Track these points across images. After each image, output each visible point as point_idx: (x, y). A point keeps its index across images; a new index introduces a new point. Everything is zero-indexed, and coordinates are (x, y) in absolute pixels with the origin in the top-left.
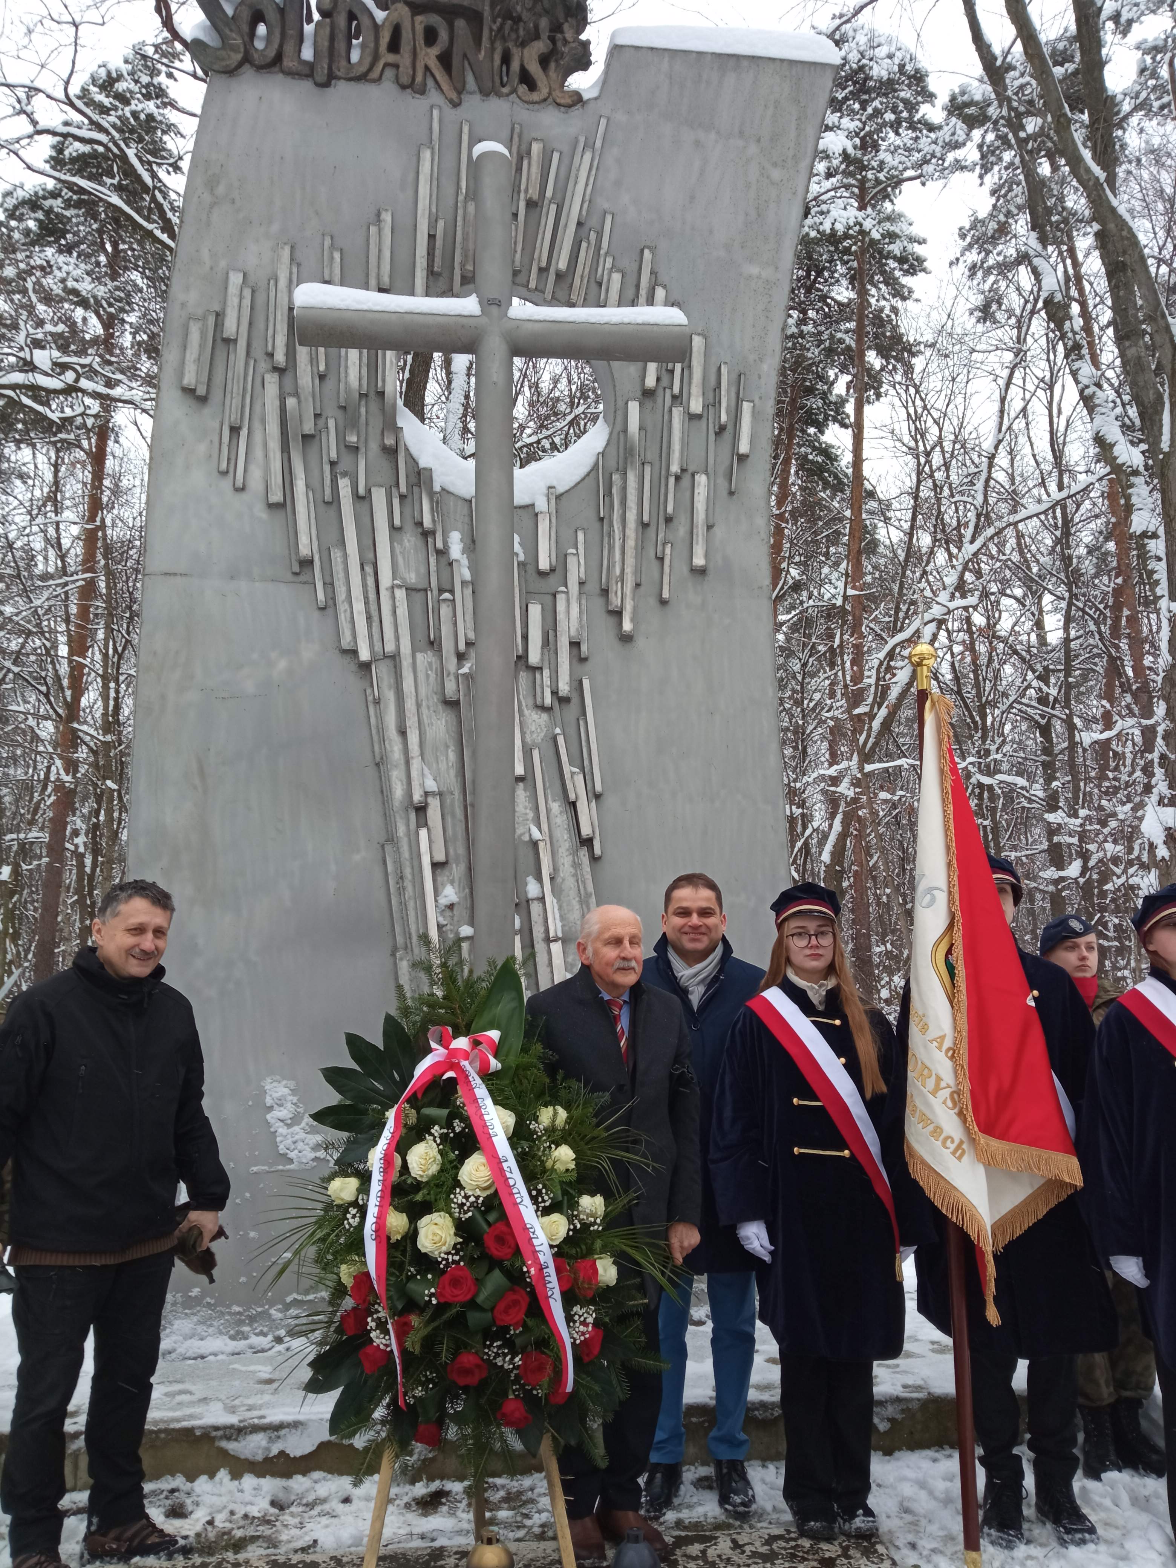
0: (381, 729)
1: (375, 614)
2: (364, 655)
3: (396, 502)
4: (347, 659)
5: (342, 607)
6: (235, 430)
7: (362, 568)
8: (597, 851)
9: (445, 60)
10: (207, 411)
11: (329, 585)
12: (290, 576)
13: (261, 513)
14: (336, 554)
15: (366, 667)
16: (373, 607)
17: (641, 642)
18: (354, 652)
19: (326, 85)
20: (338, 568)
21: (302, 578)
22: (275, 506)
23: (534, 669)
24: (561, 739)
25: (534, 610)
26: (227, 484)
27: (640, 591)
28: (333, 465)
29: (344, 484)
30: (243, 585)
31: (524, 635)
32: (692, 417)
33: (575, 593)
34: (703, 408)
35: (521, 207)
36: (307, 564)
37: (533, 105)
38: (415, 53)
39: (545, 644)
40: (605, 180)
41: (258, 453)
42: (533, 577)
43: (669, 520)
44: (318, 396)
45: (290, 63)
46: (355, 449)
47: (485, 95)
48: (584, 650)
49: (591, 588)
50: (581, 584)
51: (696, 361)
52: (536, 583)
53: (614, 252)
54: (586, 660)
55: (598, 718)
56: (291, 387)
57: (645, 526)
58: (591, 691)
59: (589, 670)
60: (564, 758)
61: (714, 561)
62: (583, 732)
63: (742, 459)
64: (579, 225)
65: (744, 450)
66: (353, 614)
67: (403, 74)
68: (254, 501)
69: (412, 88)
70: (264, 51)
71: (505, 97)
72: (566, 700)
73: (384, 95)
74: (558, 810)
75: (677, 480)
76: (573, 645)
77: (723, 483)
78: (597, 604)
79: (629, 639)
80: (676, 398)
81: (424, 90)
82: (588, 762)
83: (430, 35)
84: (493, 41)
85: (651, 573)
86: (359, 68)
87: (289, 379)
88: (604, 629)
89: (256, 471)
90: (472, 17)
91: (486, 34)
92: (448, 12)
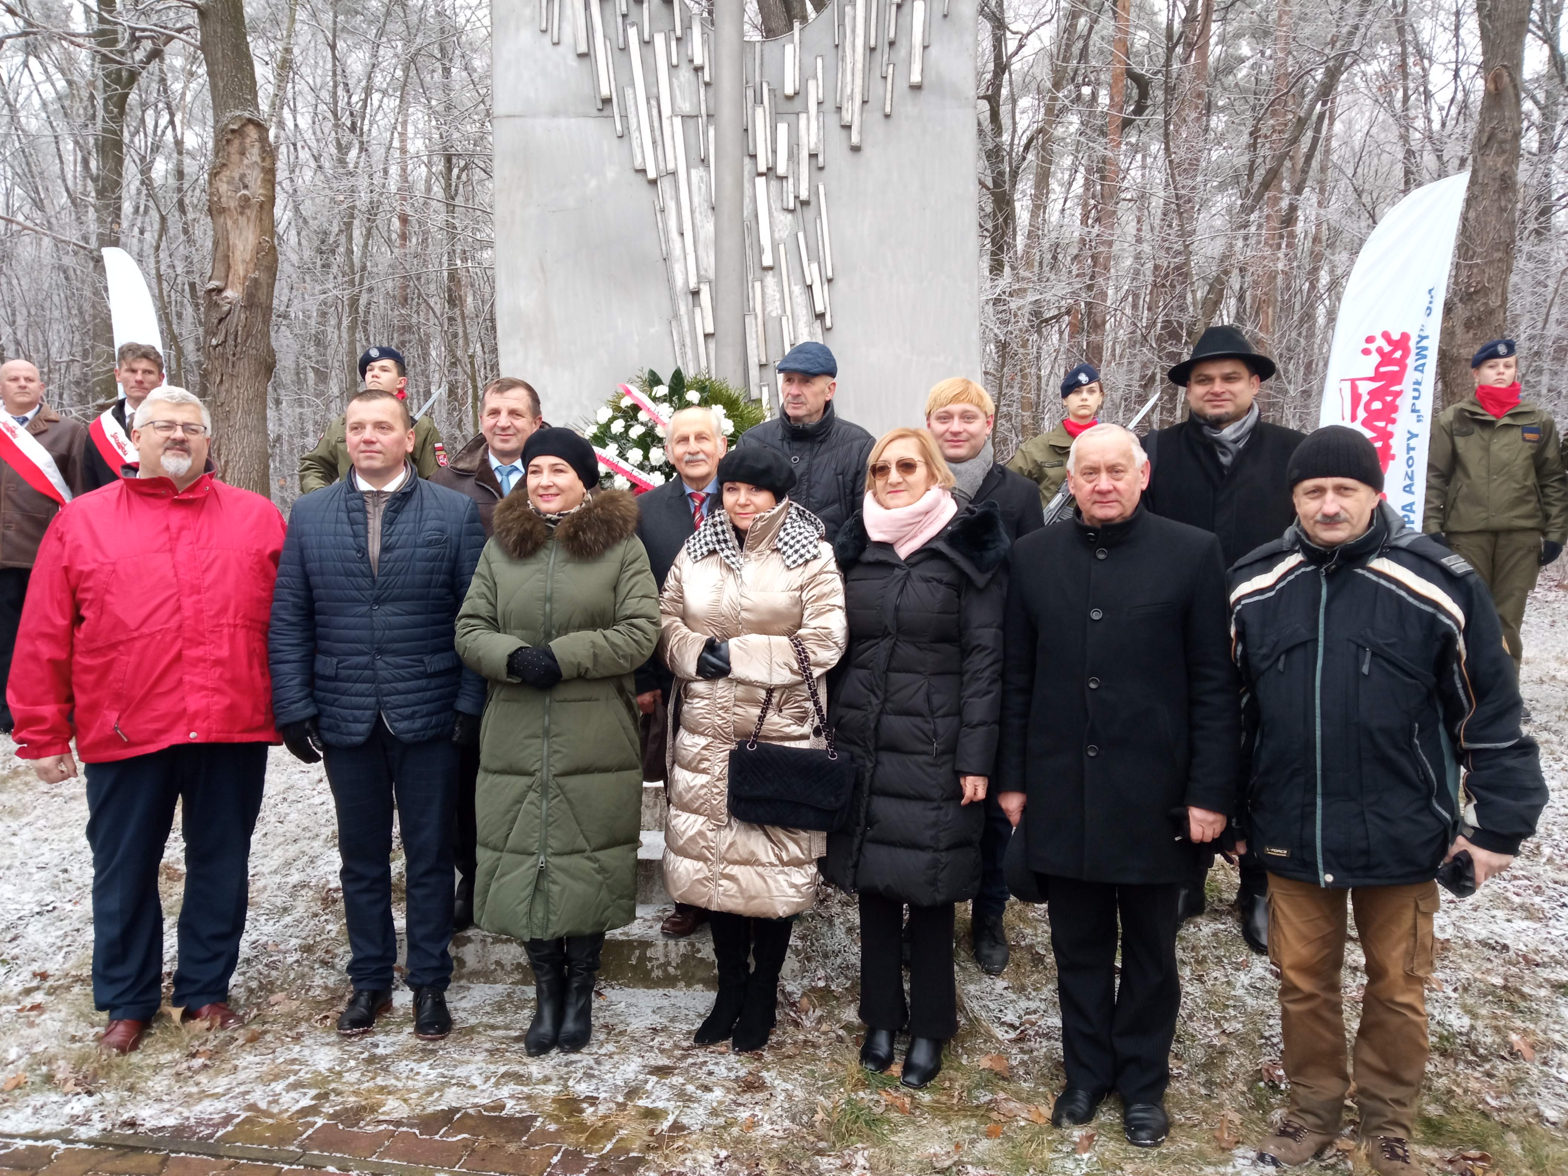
0: (666, 232)
1: (659, 139)
2: (652, 174)
3: (674, 43)
4: (640, 176)
5: (635, 135)
7: (648, 102)
8: (828, 324)
11: (624, 117)
12: (596, 113)
13: (573, 61)
14: (629, 92)
15: (653, 182)
16: (658, 133)
17: (867, 151)
18: (644, 171)
20: (630, 103)
21: (605, 113)
22: (582, 56)
23: (782, 178)
24: (801, 235)
25: (782, 128)
26: (546, 40)
27: (866, 107)
28: (624, 16)
29: (632, 32)
30: (562, 122)
31: (774, 152)
33: (813, 112)
36: (607, 102)
39: (789, 156)
41: (568, 12)
42: (781, 100)
43: (892, 44)
46: (640, 2)
48: (821, 161)
49: (828, 106)
50: (820, 104)
52: (784, 106)
54: (823, 168)
55: (832, 216)
57: (872, 50)
58: (825, 195)
59: (825, 177)
60: (803, 251)
61: (929, 76)
62: (819, 229)
66: (642, 140)
68: (568, 52)
72: (806, 203)
74: (799, 291)
75: (898, 7)
76: (812, 157)
77: (939, 7)
78: (832, 120)
79: (858, 149)
82: (822, 253)
85: (877, 90)
88: (838, 141)
89: (568, 28)
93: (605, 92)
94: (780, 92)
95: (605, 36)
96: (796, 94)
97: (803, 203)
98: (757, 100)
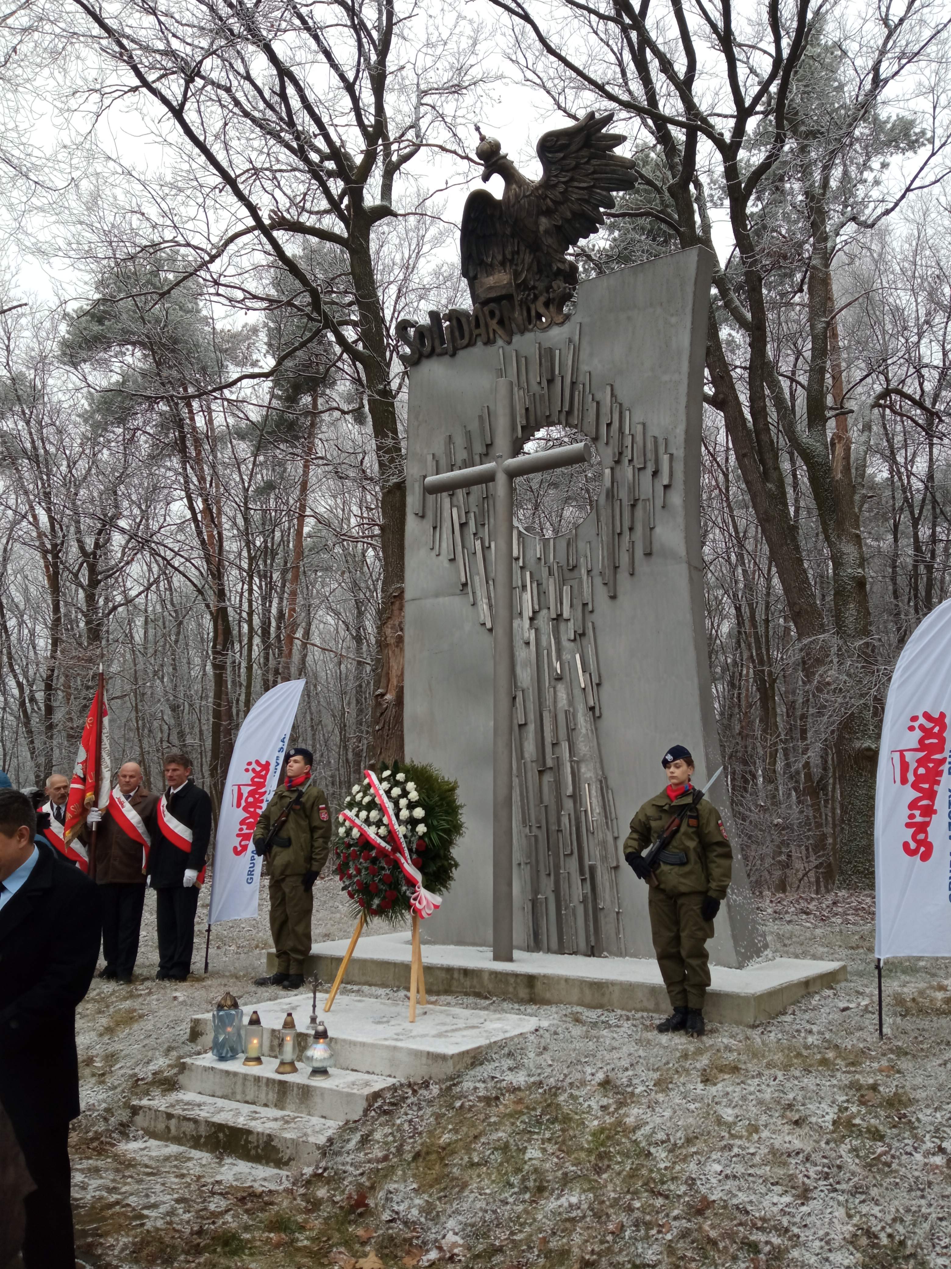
2: (489, 625)
4: (483, 628)
5: (479, 603)
6: (435, 528)
7: (487, 582)
8: (597, 714)
9: (501, 323)
10: (425, 521)
11: (474, 593)
12: (459, 592)
13: (446, 564)
14: (477, 579)
15: (491, 630)
17: (621, 597)
18: (484, 624)
19: (453, 355)
20: (477, 584)
21: (463, 592)
22: (451, 560)
23: (568, 620)
24: (578, 656)
25: (566, 589)
26: (434, 553)
27: (619, 570)
28: (475, 534)
29: (478, 543)
30: (441, 600)
31: (561, 603)
32: (640, 469)
33: (585, 577)
34: (645, 463)
35: (545, 384)
36: (465, 585)
37: (546, 329)
38: (487, 326)
39: (571, 606)
40: (584, 355)
41: (444, 536)
42: (566, 572)
43: (631, 529)
44: (466, 504)
45: (438, 350)
46: (483, 525)
47: (522, 333)
48: (590, 607)
49: (595, 572)
50: (589, 572)
51: (639, 438)
52: (568, 575)
53: (593, 391)
54: (592, 612)
55: (599, 642)
56: (455, 502)
57: (619, 534)
58: (594, 628)
59: (594, 617)
60: (579, 666)
61: (656, 547)
62: (590, 651)
63: (666, 487)
64: (573, 384)
65: (666, 482)
66: (483, 606)
67: (484, 337)
68: (444, 559)
69: (489, 342)
70: (427, 349)
71: (532, 330)
72: (583, 635)
73: (478, 350)
74: (578, 693)
75: (633, 506)
76: (585, 605)
77: (659, 502)
78: (598, 581)
79: (613, 597)
80: (630, 461)
81: (494, 342)
82: (593, 667)
83: (492, 314)
84: (521, 306)
85: (624, 559)
86: (465, 341)
87: (455, 499)
88: (602, 593)
89: (444, 545)
90: (509, 297)
91: (516, 303)
92: (497, 300)
93: (463, 580)
94: (565, 567)
95: (463, 547)
96: (574, 567)
97: (580, 635)
98: (550, 574)
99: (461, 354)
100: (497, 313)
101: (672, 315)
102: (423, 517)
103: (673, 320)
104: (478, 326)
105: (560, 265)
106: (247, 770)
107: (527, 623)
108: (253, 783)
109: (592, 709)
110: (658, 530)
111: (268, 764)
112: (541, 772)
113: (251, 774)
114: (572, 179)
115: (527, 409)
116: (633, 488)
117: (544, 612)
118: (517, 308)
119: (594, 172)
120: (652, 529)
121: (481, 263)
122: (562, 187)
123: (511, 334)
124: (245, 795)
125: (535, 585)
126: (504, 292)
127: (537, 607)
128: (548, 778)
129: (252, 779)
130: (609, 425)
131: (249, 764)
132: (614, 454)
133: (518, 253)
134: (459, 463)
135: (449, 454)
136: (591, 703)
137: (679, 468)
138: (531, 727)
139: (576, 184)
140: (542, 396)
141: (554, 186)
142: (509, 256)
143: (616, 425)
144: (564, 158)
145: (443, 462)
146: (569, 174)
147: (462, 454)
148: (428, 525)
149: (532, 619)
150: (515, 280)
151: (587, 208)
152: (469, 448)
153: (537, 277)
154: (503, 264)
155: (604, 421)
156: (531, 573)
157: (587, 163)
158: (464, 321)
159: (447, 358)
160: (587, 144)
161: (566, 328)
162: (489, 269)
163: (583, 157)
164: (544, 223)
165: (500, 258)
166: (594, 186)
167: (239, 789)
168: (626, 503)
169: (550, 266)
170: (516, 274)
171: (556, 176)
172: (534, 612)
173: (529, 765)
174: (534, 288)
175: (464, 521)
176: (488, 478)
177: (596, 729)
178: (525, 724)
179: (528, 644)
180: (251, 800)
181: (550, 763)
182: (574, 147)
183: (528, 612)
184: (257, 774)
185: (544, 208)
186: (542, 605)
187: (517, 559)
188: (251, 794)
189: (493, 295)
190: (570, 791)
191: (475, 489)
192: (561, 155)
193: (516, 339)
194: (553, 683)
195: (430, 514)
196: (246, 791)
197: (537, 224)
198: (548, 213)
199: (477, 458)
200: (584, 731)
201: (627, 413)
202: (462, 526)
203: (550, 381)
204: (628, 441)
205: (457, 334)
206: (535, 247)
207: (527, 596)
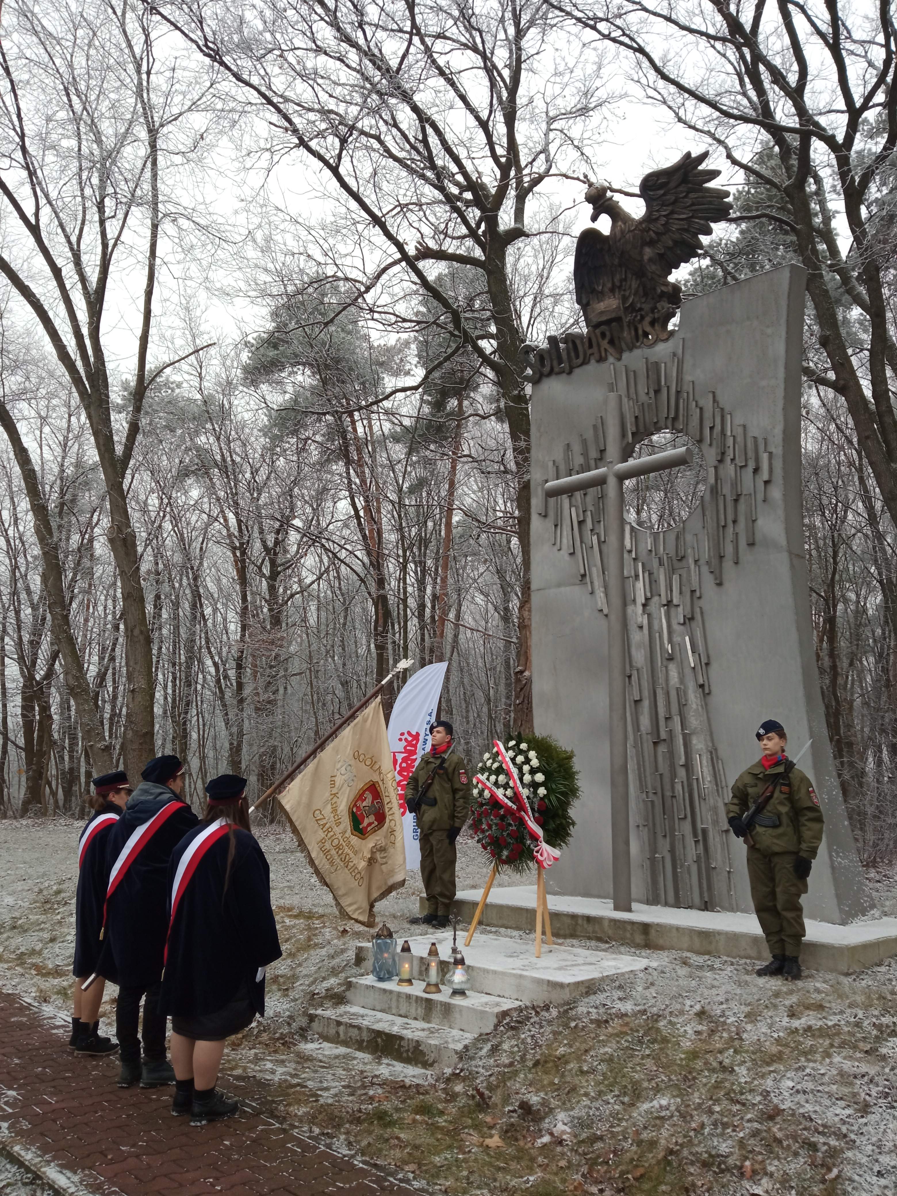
2: (606, 611)
4: (600, 614)
5: (597, 592)
6: (556, 526)
7: (603, 571)
8: (707, 691)
9: (611, 342)
10: (547, 520)
11: (592, 583)
12: (578, 582)
13: (567, 557)
14: (594, 570)
15: (607, 615)
17: (727, 584)
18: (601, 611)
19: (570, 373)
20: (595, 575)
21: (583, 582)
22: (571, 554)
23: (678, 606)
24: (687, 638)
25: (676, 578)
26: (556, 549)
27: (724, 559)
28: (592, 530)
29: (595, 538)
30: (563, 589)
31: (671, 591)
32: (741, 467)
33: (692, 566)
34: (746, 460)
35: (652, 394)
36: (584, 576)
37: (651, 346)
38: (599, 346)
39: (681, 593)
40: (687, 366)
41: (565, 533)
42: (675, 562)
43: (735, 522)
44: (584, 503)
45: (556, 369)
46: (599, 522)
47: (631, 349)
48: (698, 594)
49: (702, 562)
50: (696, 562)
51: (740, 439)
52: (677, 564)
53: (697, 398)
54: (700, 598)
55: (707, 625)
56: (574, 503)
57: (724, 527)
58: (702, 613)
59: (702, 603)
60: (689, 647)
61: (758, 537)
62: (698, 634)
63: (766, 483)
64: (678, 393)
65: (766, 477)
66: (600, 594)
67: (597, 356)
68: (565, 553)
69: (601, 360)
70: (546, 370)
71: (639, 347)
72: (692, 619)
73: (592, 367)
74: (688, 672)
75: (736, 501)
76: (693, 592)
77: (760, 496)
78: (705, 569)
79: (720, 584)
80: (733, 460)
81: (606, 359)
82: (701, 648)
83: (603, 335)
84: (629, 326)
85: (729, 549)
86: (580, 361)
87: (573, 499)
88: (709, 580)
89: (565, 541)
90: (618, 320)
91: (625, 324)
92: (608, 322)
93: (582, 572)
94: (674, 558)
95: (582, 542)
96: (683, 558)
97: (689, 619)
98: (661, 564)
99: (577, 371)
100: (608, 334)
101: (768, 327)
102: (545, 516)
103: (769, 331)
104: (591, 346)
105: (664, 289)
106: (400, 740)
107: (640, 609)
108: (406, 751)
109: (702, 686)
110: (760, 522)
111: (418, 734)
112: (655, 743)
113: (404, 743)
114: (672, 212)
115: (636, 417)
116: (735, 484)
117: (656, 599)
118: (626, 328)
119: (693, 204)
120: (754, 521)
121: (593, 291)
122: (663, 220)
123: (620, 352)
124: (399, 761)
125: (647, 575)
126: (613, 315)
127: (649, 595)
128: (662, 749)
129: (405, 748)
130: (712, 428)
131: (402, 734)
132: (717, 454)
133: (625, 280)
134: (577, 468)
135: (567, 459)
136: (701, 682)
137: (778, 465)
138: (646, 703)
139: (676, 216)
140: (649, 405)
141: (657, 219)
142: (617, 284)
143: (718, 428)
144: (664, 195)
145: (562, 467)
146: (670, 208)
147: (579, 460)
148: (549, 523)
149: (644, 605)
150: (624, 303)
151: (686, 236)
152: (585, 454)
153: (643, 300)
154: (612, 290)
155: (708, 424)
156: (643, 564)
157: (685, 197)
158: (578, 342)
159: (564, 375)
160: (685, 180)
161: (670, 344)
162: (600, 296)
163: (682, 192)
164: (648, 252)
165: (609, 285)
166: (692, 217)
167: (394, 756)
168: (729, 498)
169: (655, 289)
170: (624, 299)
171: (657, 211)
172: (647, 599)
173: (645, 737)
174: (641, 309)
175: (581, 519)
176: (601, 481)
177: (706, 705)
178: (641, 700)
179: (641, 627)
180: (404, 765)
181: (663, 735)
182: (672, 185)
183: (641, 600)
184: (409, 743)
185: (648, 240)
186: (654, 593)
187: (630, 552)
188: (404, 760)
189: (604, 318)
190: (682, 761)
191: (591, 491)
192: (661, 192)
193: (626, 355)
194: (665, 663)
195: (551, 513)
196: (400, 757)
197: (641, 254)
198: (651, 243)
199: (592, 463)
200: (694, 706)
201: (729, 417)
202: (581, 523)
203: (657, 392)
204: (730, 442)
205: (573, 354)
206: (640, 273)
207: (640, 585)
